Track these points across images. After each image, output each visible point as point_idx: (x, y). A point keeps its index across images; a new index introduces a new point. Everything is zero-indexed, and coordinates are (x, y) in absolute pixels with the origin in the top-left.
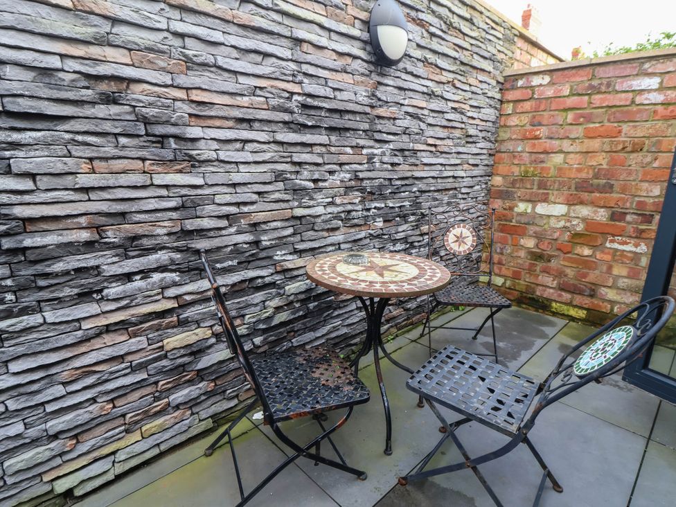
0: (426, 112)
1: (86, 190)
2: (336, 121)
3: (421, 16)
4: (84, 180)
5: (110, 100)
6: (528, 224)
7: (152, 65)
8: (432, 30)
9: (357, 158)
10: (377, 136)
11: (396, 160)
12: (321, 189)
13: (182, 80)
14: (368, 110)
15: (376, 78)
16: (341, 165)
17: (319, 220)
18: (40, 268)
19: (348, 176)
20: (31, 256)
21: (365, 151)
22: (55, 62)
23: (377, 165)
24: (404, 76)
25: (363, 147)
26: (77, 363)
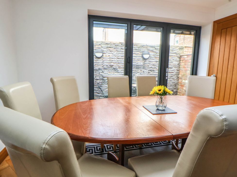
0: (156, 64)
1: (109, 75)
2: (137, 67)
3: (154, 51)
4: (109, 74)
5: (111, 67)
6: (184, 84)
7: (115, 64)
8: (156, 52)
9: (141, 71)
10: (145, 68)
11: (149, 72)
12: (134, 76)
13: (118, 65)
14: (143, 65)
15: (144, 61)
16: (138, 72)
17: (134, 80)
18: (104, 81)
19: (139, 74)
20: (104, 80)
21: (142, 71)
22: (108, 65)
23: (145, 72)
24: (150, 60)
25: (142, 70)
26: (106, 90)
